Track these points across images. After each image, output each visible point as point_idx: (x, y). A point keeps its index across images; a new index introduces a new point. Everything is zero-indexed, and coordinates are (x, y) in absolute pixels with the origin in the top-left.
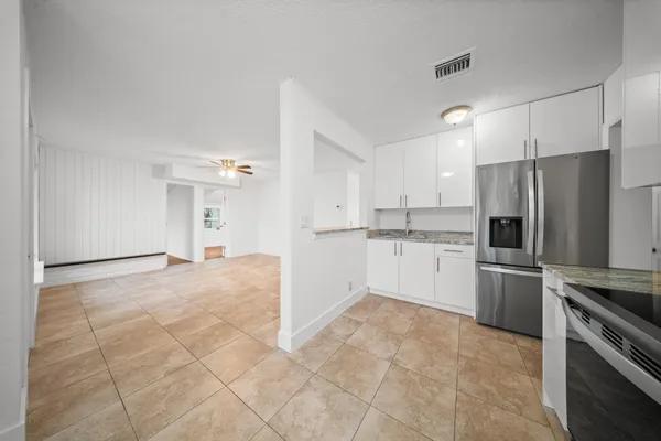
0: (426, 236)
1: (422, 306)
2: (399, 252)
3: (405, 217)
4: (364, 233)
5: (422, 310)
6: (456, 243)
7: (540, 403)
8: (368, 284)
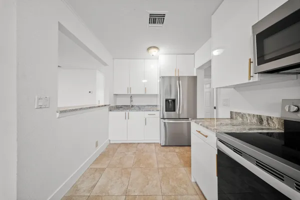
0: (140, 108)
1: (138, 143)
2: (127, 117)
3: (129, 99)
4: (107, 109)
5: (139, 146)
6: (153, 111)
7: (191, 181)
8: (109, 138)
